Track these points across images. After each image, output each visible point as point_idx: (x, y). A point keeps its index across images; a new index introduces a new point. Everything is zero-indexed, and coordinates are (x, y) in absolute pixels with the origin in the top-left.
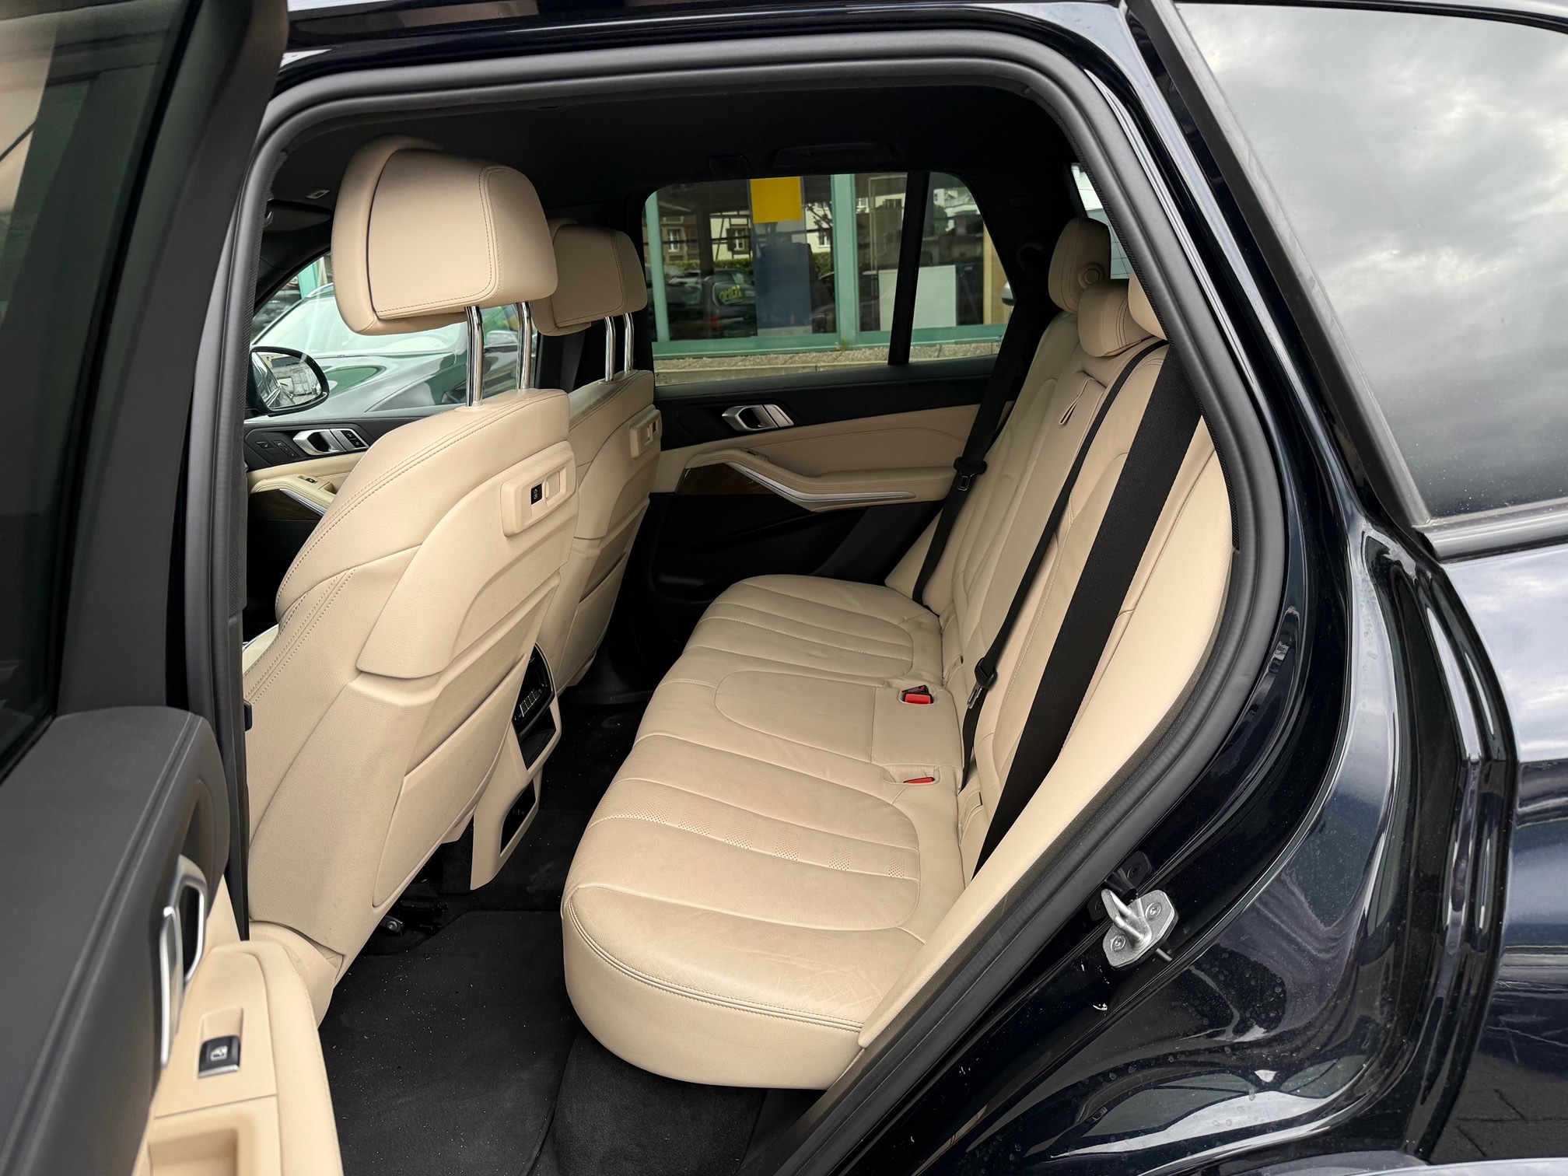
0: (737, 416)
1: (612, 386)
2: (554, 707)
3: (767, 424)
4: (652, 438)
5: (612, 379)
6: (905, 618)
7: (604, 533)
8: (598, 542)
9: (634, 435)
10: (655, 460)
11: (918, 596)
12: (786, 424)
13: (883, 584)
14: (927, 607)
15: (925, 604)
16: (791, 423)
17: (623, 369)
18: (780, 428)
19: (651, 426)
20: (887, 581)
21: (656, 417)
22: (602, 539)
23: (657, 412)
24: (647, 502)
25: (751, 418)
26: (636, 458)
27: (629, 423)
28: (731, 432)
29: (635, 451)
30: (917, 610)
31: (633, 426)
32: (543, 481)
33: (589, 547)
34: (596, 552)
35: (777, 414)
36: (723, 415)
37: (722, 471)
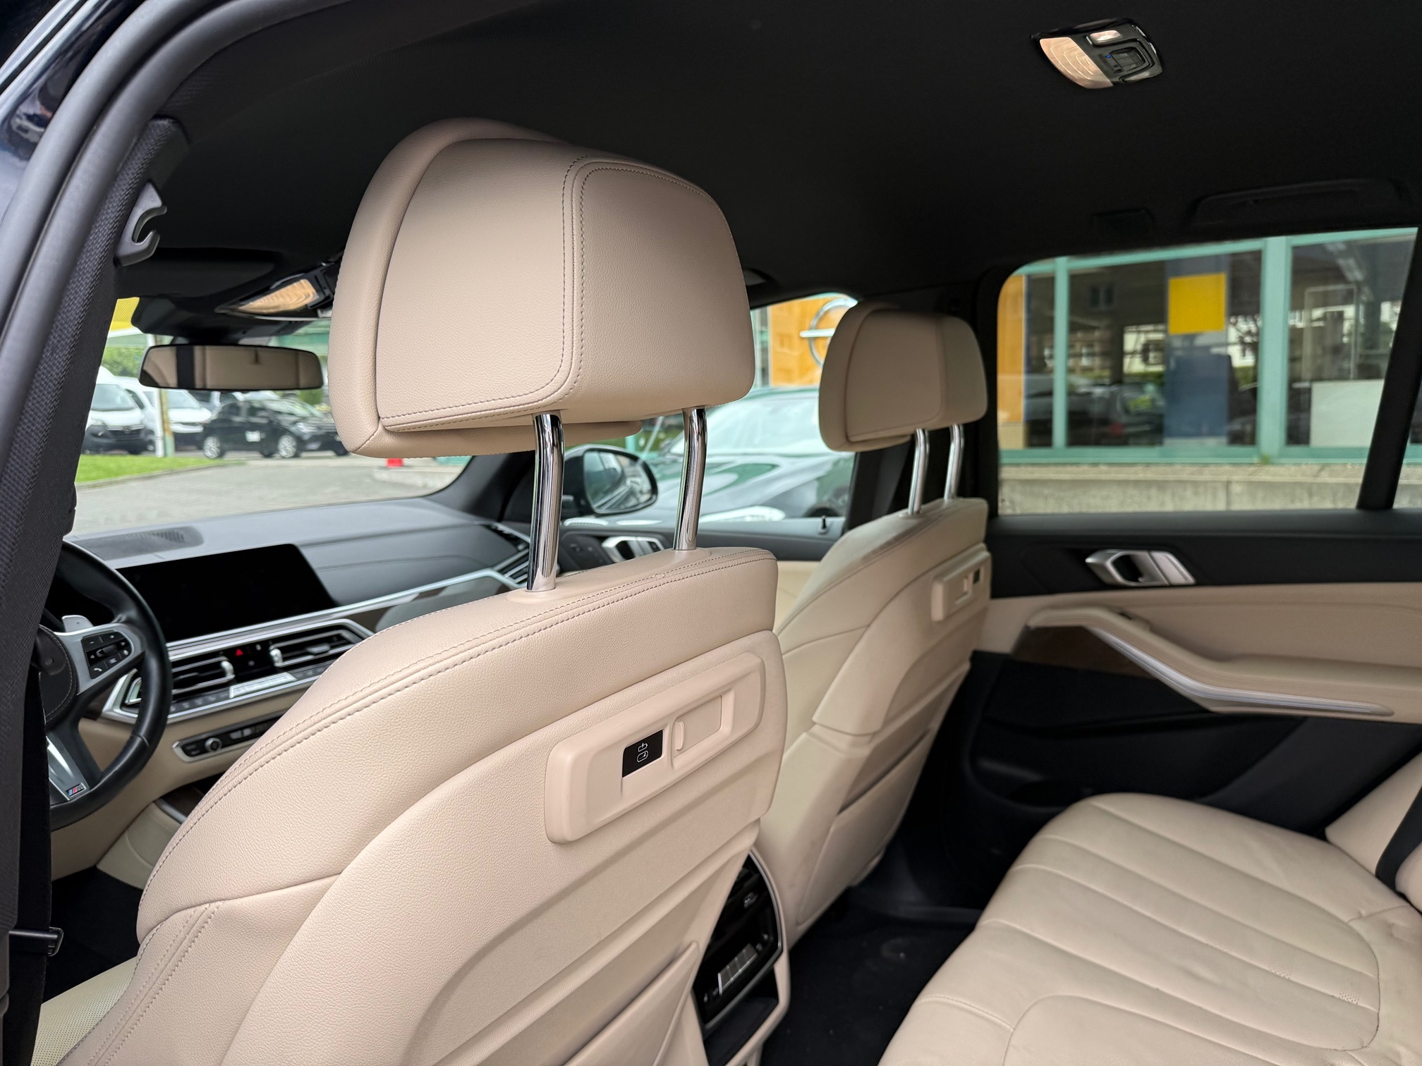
0: (1109, 565)
1: (913, 522)
2: (781, 969)
3: (1153, 578)
4: (970, 592)
5: (918, 512)
6: (1364, 912)
7: (876, 726)
8: (867, 739)
9: (938, 592)
10: (981, 616)
11: (1388, 871)
12: (1182, 581)
13: (1322, 837)
14: (1403, 896)
15: (1400, 888)
16: (1191, 580)
17: (942, 495)
18: (1172, 586)
19: (971, 576)
20: (1331, 832)
21: (982, 563)
22: (874, 734)
23: (985, 554)
24: (966, 667)
25: (1130, 568)
26: (939, 623)
27: (932, 574)
28: (1097, 582)
29: (938, 613)
30: (1380, 897)
31: (938, 577)
32: (665, 726)
33: (853, 745)
34: (864, 752)
35: (1169, 565)
36: (1089, 560)
37: (1079, 636)
